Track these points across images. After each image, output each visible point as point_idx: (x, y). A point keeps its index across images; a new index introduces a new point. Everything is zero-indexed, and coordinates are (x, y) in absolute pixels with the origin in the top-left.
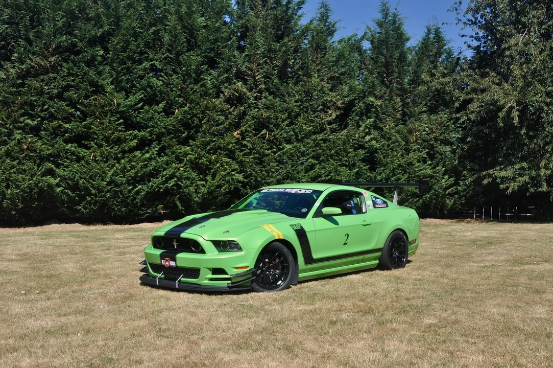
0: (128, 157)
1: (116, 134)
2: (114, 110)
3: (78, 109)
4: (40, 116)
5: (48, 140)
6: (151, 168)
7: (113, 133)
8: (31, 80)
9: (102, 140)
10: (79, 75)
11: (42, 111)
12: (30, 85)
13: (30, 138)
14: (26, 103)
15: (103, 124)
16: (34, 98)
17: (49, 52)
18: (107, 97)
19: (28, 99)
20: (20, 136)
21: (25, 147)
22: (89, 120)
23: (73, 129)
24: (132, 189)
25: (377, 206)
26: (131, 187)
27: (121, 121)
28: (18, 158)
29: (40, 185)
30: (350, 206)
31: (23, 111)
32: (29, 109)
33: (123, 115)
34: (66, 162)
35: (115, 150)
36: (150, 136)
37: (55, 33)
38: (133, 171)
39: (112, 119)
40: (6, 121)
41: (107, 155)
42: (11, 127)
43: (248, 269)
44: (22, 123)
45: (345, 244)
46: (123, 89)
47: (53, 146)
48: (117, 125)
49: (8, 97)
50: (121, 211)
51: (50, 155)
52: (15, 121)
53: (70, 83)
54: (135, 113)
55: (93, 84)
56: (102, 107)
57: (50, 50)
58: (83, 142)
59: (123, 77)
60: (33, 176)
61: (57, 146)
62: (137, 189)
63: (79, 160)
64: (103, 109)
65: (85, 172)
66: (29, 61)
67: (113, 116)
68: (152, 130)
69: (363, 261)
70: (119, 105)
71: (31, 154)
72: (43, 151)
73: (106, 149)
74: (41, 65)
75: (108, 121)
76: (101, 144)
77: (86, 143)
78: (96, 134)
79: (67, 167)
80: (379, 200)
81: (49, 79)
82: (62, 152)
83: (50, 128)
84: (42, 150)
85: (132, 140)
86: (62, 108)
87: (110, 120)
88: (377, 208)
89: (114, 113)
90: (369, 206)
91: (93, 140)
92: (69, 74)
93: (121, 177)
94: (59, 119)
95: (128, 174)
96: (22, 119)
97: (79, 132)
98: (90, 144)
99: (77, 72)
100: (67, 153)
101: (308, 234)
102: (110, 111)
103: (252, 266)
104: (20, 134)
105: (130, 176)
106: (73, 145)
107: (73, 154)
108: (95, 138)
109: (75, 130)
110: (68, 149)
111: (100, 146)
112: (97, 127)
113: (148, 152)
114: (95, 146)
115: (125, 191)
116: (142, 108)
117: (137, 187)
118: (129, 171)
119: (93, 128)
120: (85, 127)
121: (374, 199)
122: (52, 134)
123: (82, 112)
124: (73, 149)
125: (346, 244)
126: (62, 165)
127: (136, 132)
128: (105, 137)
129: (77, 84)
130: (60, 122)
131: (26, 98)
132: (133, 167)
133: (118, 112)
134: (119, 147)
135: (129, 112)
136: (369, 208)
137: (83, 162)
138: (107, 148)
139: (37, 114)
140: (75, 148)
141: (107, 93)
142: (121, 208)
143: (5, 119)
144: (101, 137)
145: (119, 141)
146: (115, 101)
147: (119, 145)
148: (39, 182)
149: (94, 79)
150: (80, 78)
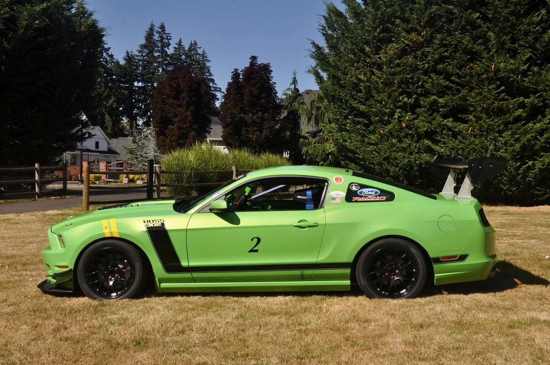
0: (511, 129)
1: (496, 104)
2: (492, 77)
3: (452, 82)
4: (416, 93)
5: (425, 117)
6: (542, 140)
7: (493, 103)
8: (406, 58)
9: (481, 112)
10: (452, 45)
11: (418, 87)
12: (405, 63)
13: (408, 116)
14: (402, 82)
15: (481, 94)
16: (409, 76)
17: (421, 26)
18: (483, 64)
19: (403, 77)
20: (399, 115)
21: (404, 125)
22: (464, 92)
23: (447, 104)
24: (520, 166)
25: (356, 198)
26: (518, 164)
27: (503, 88)
28: (398, 136)
29: (418, 162)
30: (304, 197)
31: (401, 90)
32: (406, 86)
33: (504, 81)
34: (443, 138)
35: (496, 122)
36: (543, 101)
37: (425, 5)
38: (517, 145)
39: (491, 87)
40: (387, 102)
41: (487, 129)
42: (391, 106)
43: (67, 269)
44: (400, 101)
45: (252, 251)
46: (509, 51)
47: (430, 122)
48: (496, 93)
49: (387, 78)
50: (512, 191)
51: (426, 132)
52: (396, 101)
53: (444, 54)
54: (517, 77)
55: (467, 51)
56: (479, 75)
57: (422, 24)
58: (460, 116)
59: (504, 37)
60: (411, 153)
61: (433, 122)
62: (527, 165)
63: (455, 135)
64: (479, 77)
65: (463, 149)
66: (403, 39)
67: (493, 84)
68: (542, 94)
69: (303, 278)
70: (498, 70)
71: (410, 132)
72: (420, 128)
73: (487, 122)
74: (414, 42)
75: (486, 90)
76: (479, 116)
77: (463, 117)
78: (473, 106)
79: (444, 143)
80: (371, 190)
81: (423, 54)
82: (438, 128)
83: (426, 104)
84: (418, 127)
85: (517, 109)
86: (435, 83)
87: (488, 89)
88: (356, 201)
89: (493, 80)
90: (334, 199)
91: (471, 113)
92: (442, 45)
93: (502, 153)
94: (434, 94)
95: (512, 148)
96: (401, 98)
97: (453, 105)
98: (468, 117)
99: (450, 42)
100: (444, 129)
101: (171, 235)
102: (488, 78)
103: (72, 267)
104: (400, 112)
105: (514, 151)
106: (449, 120)
107: (449, 129)
108: (473, 111)
109: (449, 104)
110: (445, 125)
111: (479, 119)
112: (474, 98)
113: (540, 121)
114: (473, 119)
115: (510, 169)
116: (529, 69)
117: (527, 163)
118: (513, 145)
119: (468, 100)
120: (460, 99)
121: (354, 188)
122: (429, 110)
123: (458, 84)
124: (450, 124)
125: (257, 251)
126: (440, 141)
127: (522, 99)
128: (484, 108)
129: (451, 54)
130: (435, 96)
131: (401, 76)
132: (517, 140)
133: (498, 79)
134: (500, 119)
135: (511, 77)
136: (333, 201)
137: (459, 137)
138: (488, 120)
139: (413, 91)
140: (452, 122)
141: (483, 58)
142: (509, 188)
143: (386, 99)
144: (479, 109)
145: (501, 112)
146: (493, 66)
147: (500, 116)
148: (416, 160)
149: (467, 45)
150: (453, 48)
